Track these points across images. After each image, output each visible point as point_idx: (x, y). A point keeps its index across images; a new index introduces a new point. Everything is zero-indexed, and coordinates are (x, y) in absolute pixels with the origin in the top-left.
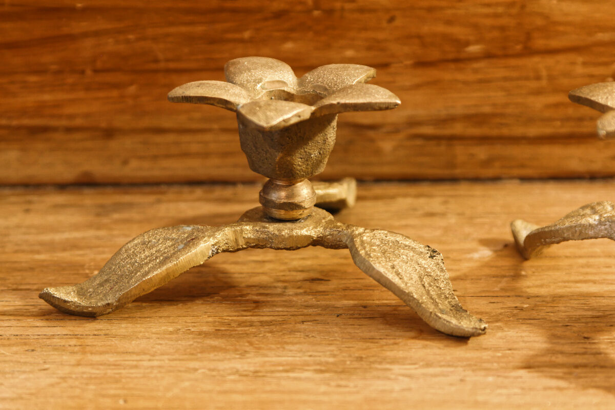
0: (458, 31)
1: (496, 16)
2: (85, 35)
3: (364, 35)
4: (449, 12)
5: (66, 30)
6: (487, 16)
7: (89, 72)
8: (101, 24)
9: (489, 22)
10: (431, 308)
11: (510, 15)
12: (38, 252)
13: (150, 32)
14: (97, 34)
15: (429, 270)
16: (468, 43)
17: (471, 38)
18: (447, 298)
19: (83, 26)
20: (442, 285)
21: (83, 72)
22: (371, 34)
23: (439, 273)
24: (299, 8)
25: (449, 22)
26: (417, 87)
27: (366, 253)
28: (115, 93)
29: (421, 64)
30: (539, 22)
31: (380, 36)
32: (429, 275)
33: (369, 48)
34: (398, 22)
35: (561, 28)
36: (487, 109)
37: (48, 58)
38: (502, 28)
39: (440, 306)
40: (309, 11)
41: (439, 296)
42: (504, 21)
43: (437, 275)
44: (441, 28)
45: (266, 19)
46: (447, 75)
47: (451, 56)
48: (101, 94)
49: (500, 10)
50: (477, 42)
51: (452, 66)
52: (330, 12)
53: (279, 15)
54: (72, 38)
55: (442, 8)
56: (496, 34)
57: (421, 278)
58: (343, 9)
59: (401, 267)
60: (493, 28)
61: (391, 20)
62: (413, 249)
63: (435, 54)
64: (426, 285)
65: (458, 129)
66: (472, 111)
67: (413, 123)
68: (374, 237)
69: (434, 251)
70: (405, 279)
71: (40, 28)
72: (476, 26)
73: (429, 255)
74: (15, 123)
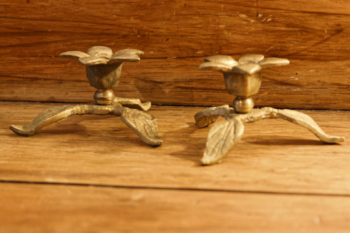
0: (193, 45)
1: (208, 39)
2: (52, 42)
3: (157, 45)
4: (189, 37)
5: (44, 40)
6: (204, 39)
7: (53, 57)
8: (58, 38)
9: (205, 42)
10: (145, 135)
11: (213, 39)
12: (21, 119)
13: (76, 42)
14: (56, 42)
15: (149, 123)
16: (197, 50)
17: (198, 48)
18: (153, 133)
19: (51, 38)
20: (153, 129)
21: (51, 57)
22: (160, 45)
23: (153, 125)
24: (132, 34)
25: (189, 42)
26: (178, 67)
27: (125, 116)
28: (63, 65)
29: (179, 58)
30: (225, 42)
31: (163, 46)
32: (148, 125)
33: (159, 51)
34: (170, 41)
35: (233, 45)
36: (206, 77)
37: (38, 51)
38: (210, 45)
39: (149, 135)
40: (136, 35)
41: (150, 132)
42: (211, 42)
43: (152, 126)
44: (186, 44)
45: (120, 38)
46: (189, 63)
47: (191, 55)
48: (58, 66)
49: (209, 37)
50: (200, 50)
51: (191, 59)
52: (144, 36)
53: (125, 36)
54: (47, 43)
55: (187, 36)
56: (208, 47)
57: (144, 125)
58: (148, 35)
59: (137, 121)
60: (206, 44)
61: (168, 39)
62: (146, 117)
63: (184, 54)
64: (146, 128)
65: (194, 85)
66: (200, 78)
67: (176, 81)
68: (132, 111)
69: (154, 118)
70: (137, 125)
71: (35, 39)
72: (200, 43)
73: (151, 118)
74: (25, 76)
